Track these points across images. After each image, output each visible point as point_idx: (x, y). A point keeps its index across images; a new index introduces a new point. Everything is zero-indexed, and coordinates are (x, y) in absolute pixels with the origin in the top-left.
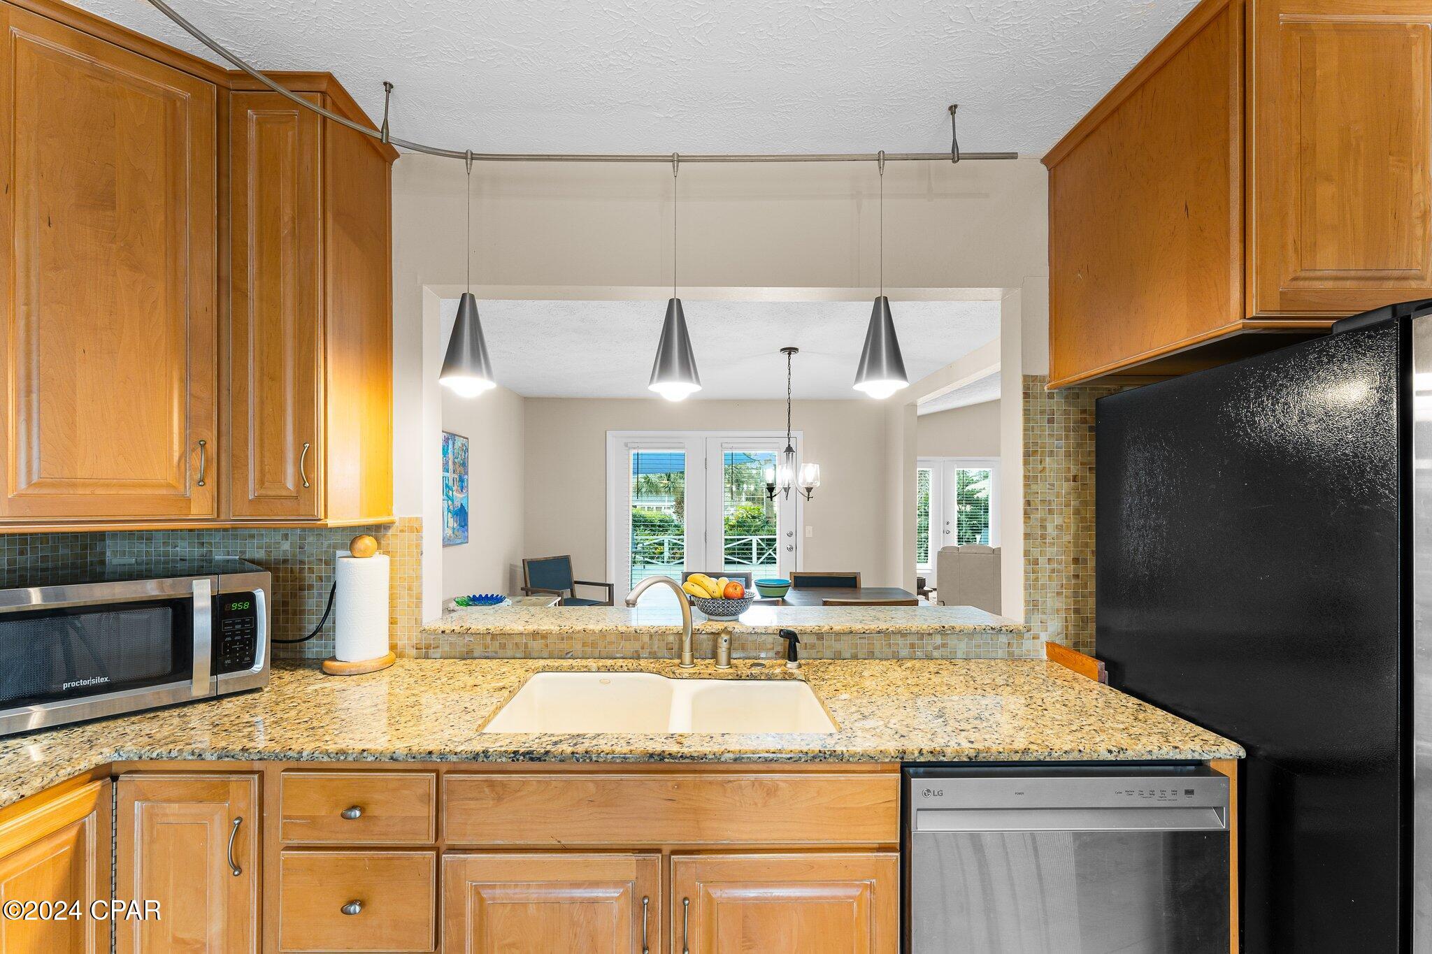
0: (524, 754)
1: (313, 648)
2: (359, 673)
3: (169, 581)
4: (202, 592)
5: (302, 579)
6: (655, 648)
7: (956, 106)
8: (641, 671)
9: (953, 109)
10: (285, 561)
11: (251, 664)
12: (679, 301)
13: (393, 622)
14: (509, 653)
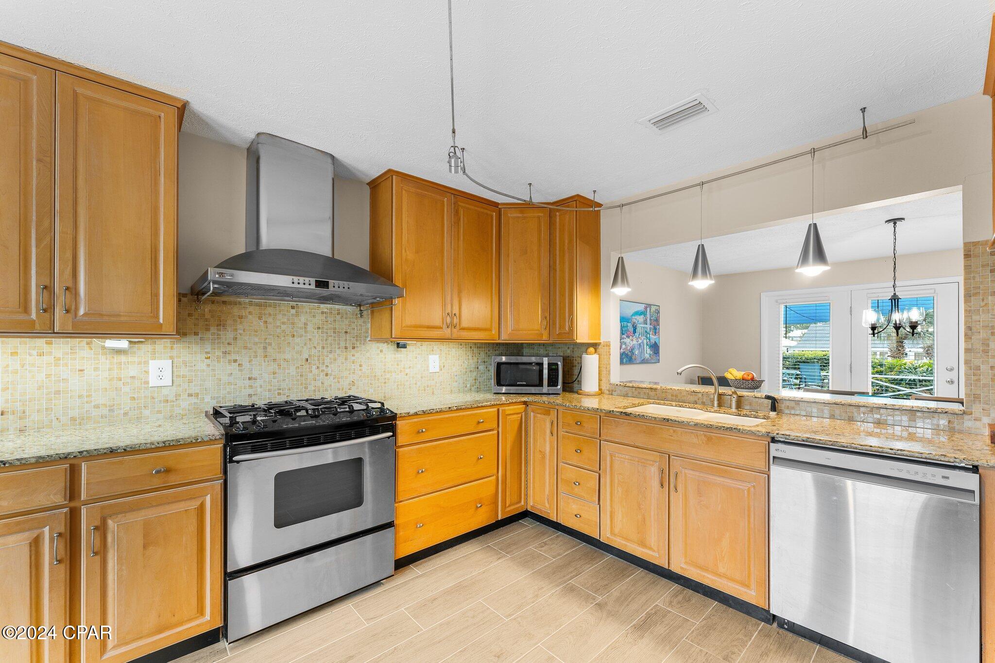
0: (624, 413)
1: (576, 385)
2: (588, 395)
3: (538, 357)
4: (546, 361)
5: (573, 363)
6: (704, 400)
7: (864, 108)
8: (695, 408)
9: (863, 110)
10: (569, 356)
11: (557, 386)
12: (703, 245)
13: (600, 380)
14: (642, 396)
